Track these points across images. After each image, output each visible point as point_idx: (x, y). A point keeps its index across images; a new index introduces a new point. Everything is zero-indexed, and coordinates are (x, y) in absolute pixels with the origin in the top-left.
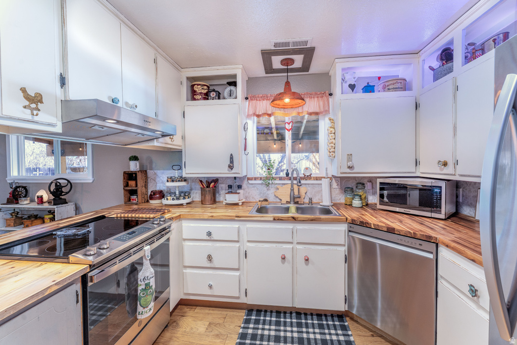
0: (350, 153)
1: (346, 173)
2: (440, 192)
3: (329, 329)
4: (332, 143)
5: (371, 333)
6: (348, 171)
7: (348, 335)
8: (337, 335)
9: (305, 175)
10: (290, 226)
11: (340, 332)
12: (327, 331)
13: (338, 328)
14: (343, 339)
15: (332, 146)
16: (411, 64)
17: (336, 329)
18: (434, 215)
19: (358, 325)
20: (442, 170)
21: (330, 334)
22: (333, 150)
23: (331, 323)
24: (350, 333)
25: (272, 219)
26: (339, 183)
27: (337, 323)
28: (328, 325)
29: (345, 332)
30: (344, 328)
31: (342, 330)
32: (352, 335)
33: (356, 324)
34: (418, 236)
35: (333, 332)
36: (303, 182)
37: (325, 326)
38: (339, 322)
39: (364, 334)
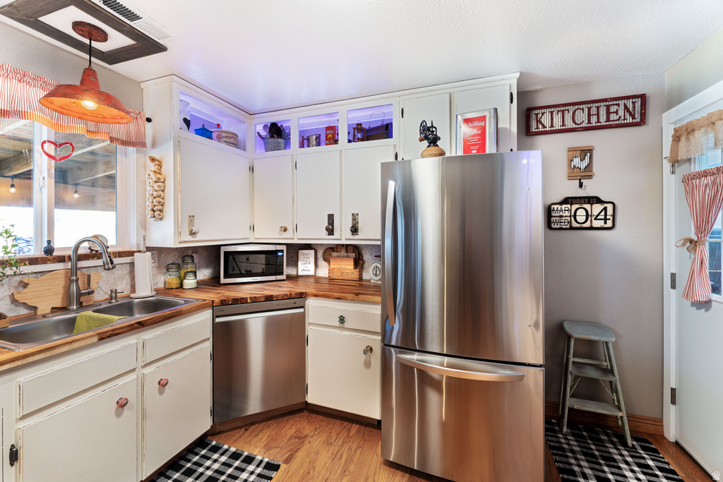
0: (192, 214)
1: (187, 242)
2: (283, 256)
3: (201, 465)
4: (159, 196)
5: (243, 429)
6: (190, 238)
7: (227, 450)
8: (215, 461)
9: (92, 250)
10: (131, 340)
11: (215, 456)
12: (201, 470)
13: (209, 454)
14: (226, 458)
15: (160, 202)
16: (244, 123)
17: (208, 458)
18: (279, 277)
19: (225, 434)
20: (282, 235)
21: (208, 468)
22: (160, 207)
23: (196, 459)
24: (226, 447)
25: (95, 339)
26: (156, 259)
27: (203, 452)
28: (195, 463)
29: (221, 451)
30: (215, 449)
31: (215, 453)
32: (230, 447)
33: (223, 435)
34: (293, 296)
35: (208, 463)
36: (116, 261)
37: (194, 467)
38: (204, 449)
39: (238, 436)
